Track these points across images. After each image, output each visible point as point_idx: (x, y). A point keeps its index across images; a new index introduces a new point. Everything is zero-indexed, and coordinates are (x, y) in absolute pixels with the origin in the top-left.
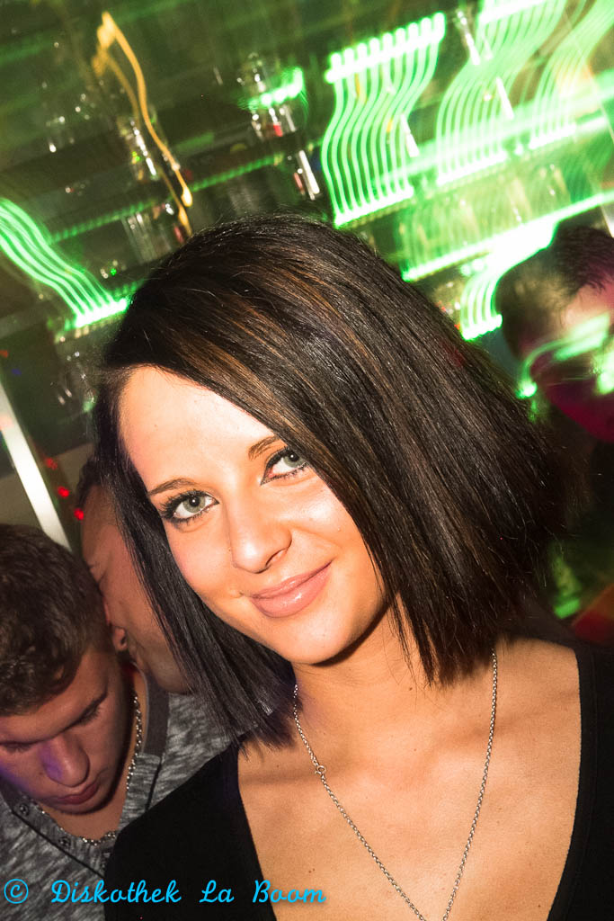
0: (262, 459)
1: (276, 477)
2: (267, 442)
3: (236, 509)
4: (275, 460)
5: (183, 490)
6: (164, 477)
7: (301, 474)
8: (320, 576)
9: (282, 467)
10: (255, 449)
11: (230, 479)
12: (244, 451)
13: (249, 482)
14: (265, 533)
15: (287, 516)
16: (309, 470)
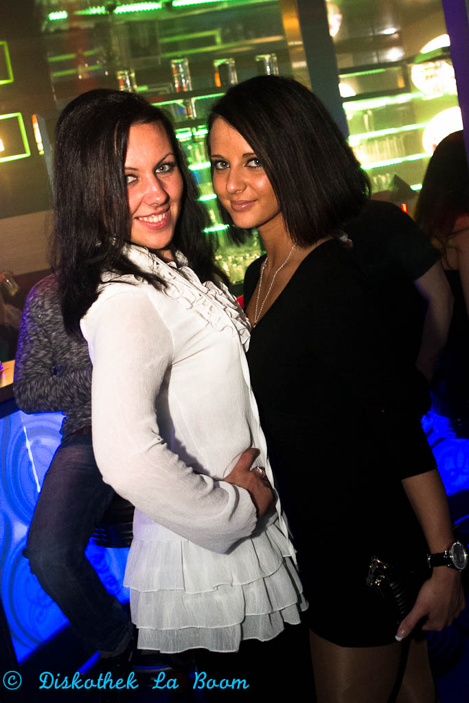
0: (246, 159)
1: (250, 167)
2: (250, 154)
3: (233, 172)
4: (251, 160)
5: (220, 159)
6: (216, 153)
7: (260, 168)
8: (252, 203)
9: (253, 164)
10: (245, 155)
11: (235, 162)
12: (242, 155)
13: (240, 165)
14: (238, 183)
15: (246, 180)
16: (262, 168)
